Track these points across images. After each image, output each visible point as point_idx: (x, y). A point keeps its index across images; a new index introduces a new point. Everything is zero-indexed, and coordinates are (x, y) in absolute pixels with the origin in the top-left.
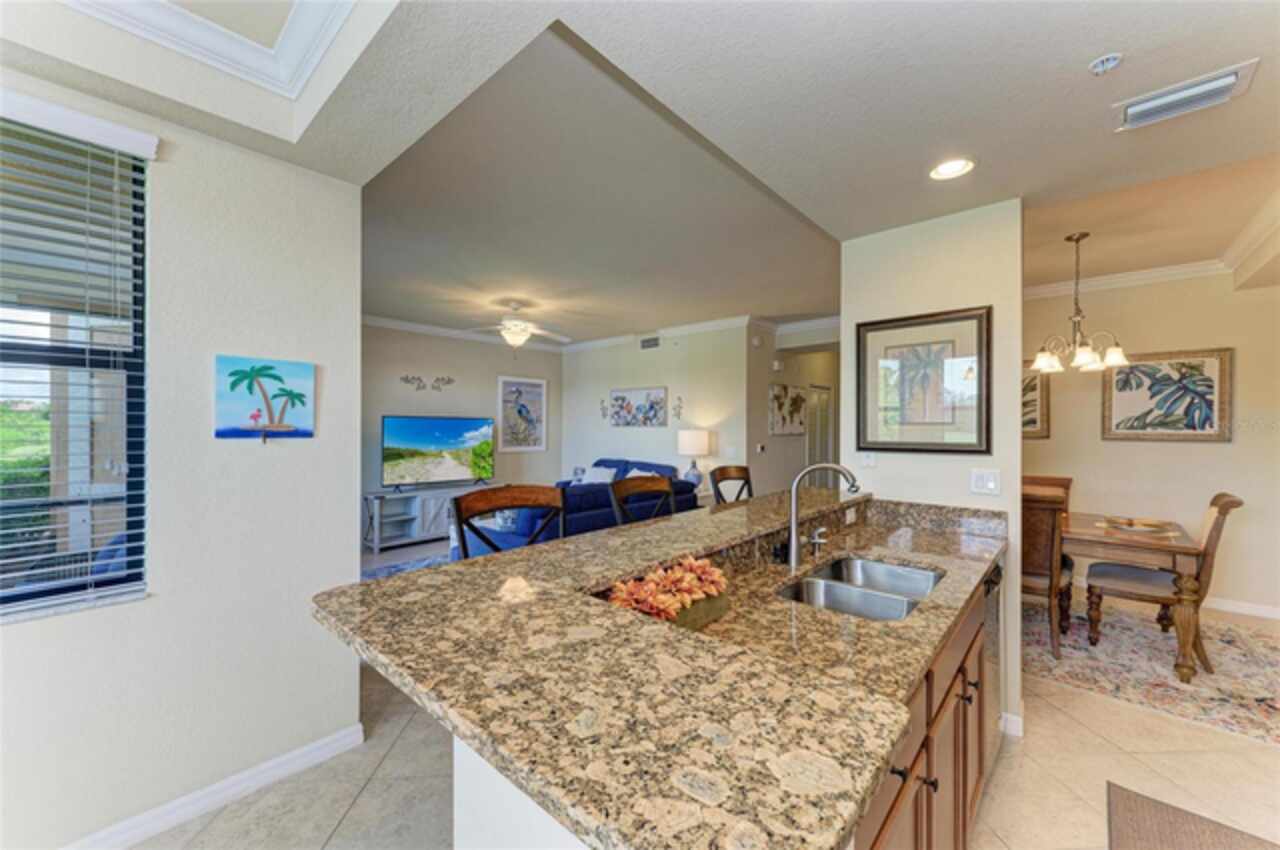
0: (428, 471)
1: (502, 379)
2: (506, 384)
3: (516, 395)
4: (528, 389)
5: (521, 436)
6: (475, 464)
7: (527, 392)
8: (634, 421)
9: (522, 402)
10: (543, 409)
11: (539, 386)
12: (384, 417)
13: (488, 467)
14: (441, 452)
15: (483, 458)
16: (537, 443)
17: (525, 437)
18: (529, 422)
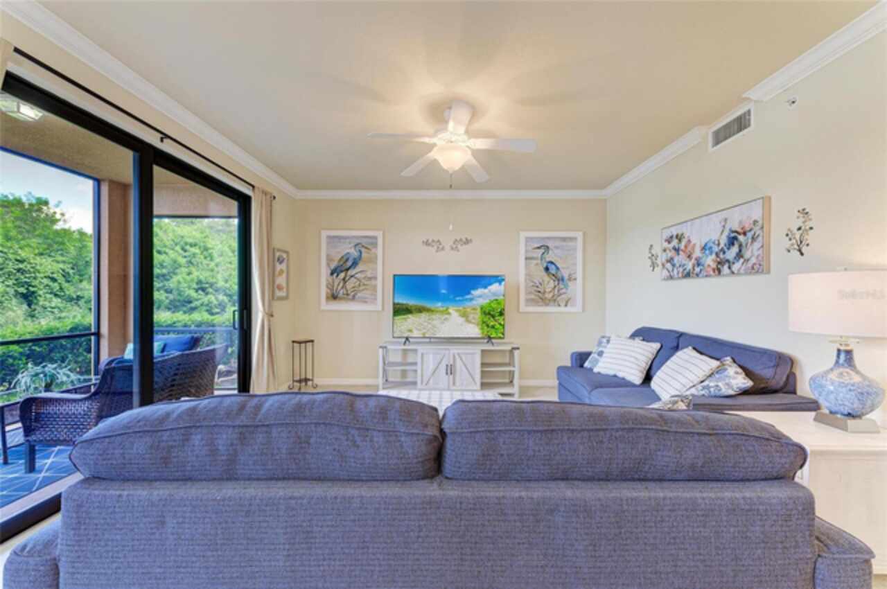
0: (434, 326)
1: (523, 235)
2: (528, 240)
3: (542, 251)
4: (558, 243)
5: (549, 296)
6: (484, 322)
7: (557, 248)
8: (697, 270)
9: (548, 260)
10: (576, 264)
11: (574, 239)
12: (395, 276)
13: (498, 326)
14: (447, 309)
15: (493, 316)
16: (569, 304)
17: (553, 296)
18: (559, 280)
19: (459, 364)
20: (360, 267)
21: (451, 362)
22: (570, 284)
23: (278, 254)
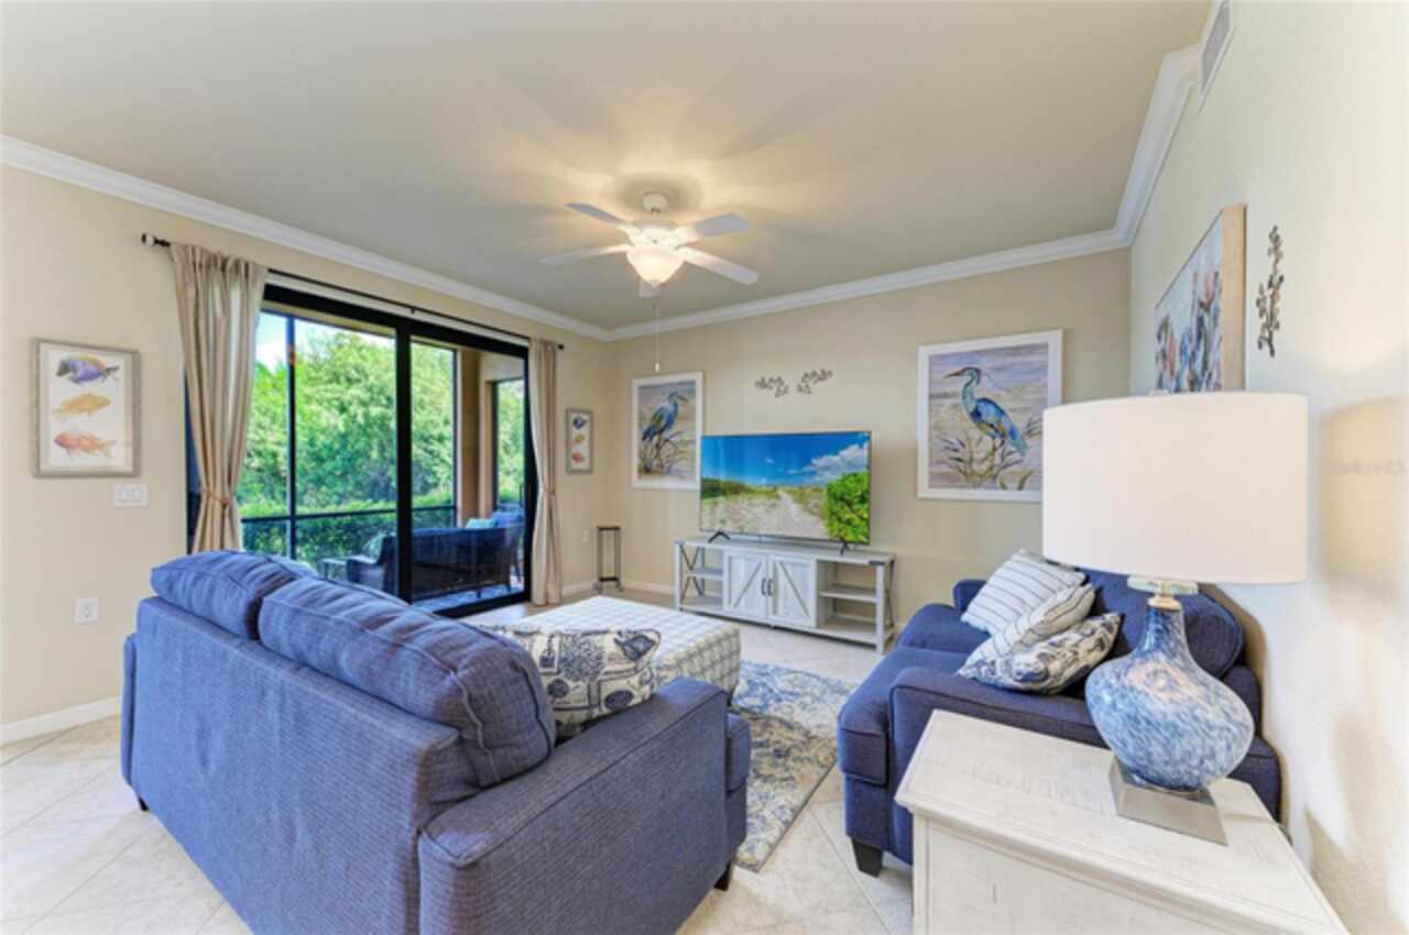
0: (757, 518)
1: (924, 353)
2: (935, 360)
3: (966, 378)
4: (999, 362)
5: (980, 468)
6: (833, 513)
9: (978, 395)
10: (1046, 398)
11: (1041, 348)
12: (704, 438)
13: (857, 521)
14: (775, 489)
15: (849, 504)
16: (1027, 484)
17: (991, 468)
18: (1003, 436)
19: (782, 581)
20: (676, 428)
21: (771, 576)
22: (1030, 442)
23: (574, 416)
